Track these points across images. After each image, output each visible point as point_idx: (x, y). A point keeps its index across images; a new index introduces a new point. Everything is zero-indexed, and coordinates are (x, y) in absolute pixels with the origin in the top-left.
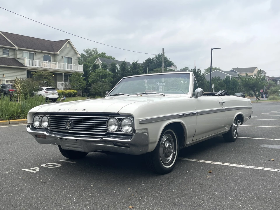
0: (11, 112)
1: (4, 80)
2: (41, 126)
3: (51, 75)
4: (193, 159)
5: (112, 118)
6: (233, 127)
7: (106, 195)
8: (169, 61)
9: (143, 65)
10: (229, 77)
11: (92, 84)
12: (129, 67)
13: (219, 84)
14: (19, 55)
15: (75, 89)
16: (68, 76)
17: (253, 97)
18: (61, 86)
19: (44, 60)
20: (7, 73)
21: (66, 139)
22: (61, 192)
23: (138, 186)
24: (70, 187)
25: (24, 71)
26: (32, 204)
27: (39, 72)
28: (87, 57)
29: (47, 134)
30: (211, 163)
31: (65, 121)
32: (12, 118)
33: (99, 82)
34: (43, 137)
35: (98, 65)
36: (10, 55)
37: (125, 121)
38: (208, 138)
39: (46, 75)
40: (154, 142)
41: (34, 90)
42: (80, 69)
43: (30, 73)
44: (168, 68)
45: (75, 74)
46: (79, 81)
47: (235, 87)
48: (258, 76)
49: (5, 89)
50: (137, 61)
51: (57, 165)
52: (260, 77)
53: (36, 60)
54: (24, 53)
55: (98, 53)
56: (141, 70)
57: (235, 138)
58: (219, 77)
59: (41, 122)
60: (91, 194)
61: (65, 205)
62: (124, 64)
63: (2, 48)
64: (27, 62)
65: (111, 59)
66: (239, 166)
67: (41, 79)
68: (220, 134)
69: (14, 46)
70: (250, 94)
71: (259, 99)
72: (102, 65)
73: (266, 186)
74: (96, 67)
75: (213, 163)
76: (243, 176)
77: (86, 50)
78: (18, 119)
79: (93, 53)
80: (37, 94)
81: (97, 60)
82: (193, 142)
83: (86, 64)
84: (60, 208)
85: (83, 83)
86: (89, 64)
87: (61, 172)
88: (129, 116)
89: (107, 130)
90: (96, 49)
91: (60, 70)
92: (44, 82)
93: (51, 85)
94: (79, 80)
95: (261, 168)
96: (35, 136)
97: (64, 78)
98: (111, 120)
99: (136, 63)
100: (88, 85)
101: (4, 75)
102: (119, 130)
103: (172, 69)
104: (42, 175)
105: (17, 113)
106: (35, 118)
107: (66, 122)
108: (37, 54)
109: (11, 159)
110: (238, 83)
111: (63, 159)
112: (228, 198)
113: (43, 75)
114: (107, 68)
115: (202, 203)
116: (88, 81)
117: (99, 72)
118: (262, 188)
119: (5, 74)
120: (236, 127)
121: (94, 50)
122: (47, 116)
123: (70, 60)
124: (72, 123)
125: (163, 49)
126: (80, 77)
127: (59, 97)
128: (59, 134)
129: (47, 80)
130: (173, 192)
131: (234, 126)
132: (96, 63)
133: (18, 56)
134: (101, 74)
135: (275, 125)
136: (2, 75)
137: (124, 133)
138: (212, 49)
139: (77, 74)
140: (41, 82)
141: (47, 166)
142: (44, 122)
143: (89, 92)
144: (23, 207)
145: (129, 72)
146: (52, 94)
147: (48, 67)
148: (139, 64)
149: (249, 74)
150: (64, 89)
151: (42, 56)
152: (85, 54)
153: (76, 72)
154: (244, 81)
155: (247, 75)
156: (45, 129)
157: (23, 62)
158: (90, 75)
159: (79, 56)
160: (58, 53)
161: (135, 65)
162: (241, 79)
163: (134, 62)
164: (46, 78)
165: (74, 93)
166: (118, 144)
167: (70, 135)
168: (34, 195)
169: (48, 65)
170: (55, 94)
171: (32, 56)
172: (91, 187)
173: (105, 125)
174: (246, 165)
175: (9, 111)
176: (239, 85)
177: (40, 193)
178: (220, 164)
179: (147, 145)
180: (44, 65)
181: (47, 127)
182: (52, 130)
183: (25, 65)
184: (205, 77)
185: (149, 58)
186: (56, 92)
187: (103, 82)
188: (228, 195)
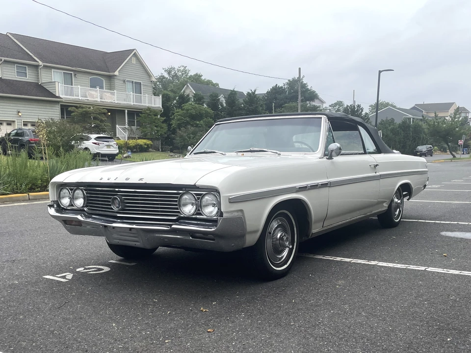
0: (31, 179)
1: (20, 121)
2: (72, 205)
3: (104, 114)
4: (324, 255)
5: (187, 193)
6: (393, 205)
7: (175, 314)
8: (310, 90)
9: (266, 98)
10: (409, 119)
11: (178, 130)
12: (241, 101)
13: (392, 130)
14: (45, 77)
15: (148, 139)
16: (135, 115)
17: (446, 152)
18: (122, 132)
19: (91, 87)
20: (25, 108)
21: (114, 228)
22: (104, 311)
23: (229, 299)
24: (120, 303)
25: (56, 106)
26: (53, 331)
27: (83, 108)
28: (170, 82)
29: (82, 219)
30: (350, 262)
31: (110, 198)
32: (34, 189)
33: (189, 127)
34: (77, 224)
35: (188, 95)
36: (29, 77)
37: (206, 197)
38: (349, 222)
39: (96, 113)
40: (256, 232)
41: (74, 139)
42: (157, 103)
43: (66, 109)
44: (308, 104)
45: (148, 112)
46: (154, 124)
47: (417, 137)
48: (455, 118)
49: (23, 138)
50: (255, 91)
51: (103, 269)
52: (457, 119)
53: (77, 85)
54: (55, 73)
55: (189, 75)
56: (261, 106)
57: (397, 221)
58: (392, 118)
59: (73, 199)
60: (152, 313)
61: (107, 330)
62: (232, 96)
63: (14, 63)
64: (61, 90)
65: (210, 85)
66: (391, 265)
67: (86, 119)
68: (373, 215)
69: (35, 61)
70: (442, 147)
71: (454, 156)
72: (195, 96)
73: (422, 295)
74: (184, 99)
75: (354, 261)
76: (392, 281)
77: (167, 68)
78: (45, 191)
79: (180, 73)
80: (80, 147)
81: (186, 88)
82: (324, 229)
83: (167, 95)
84: (98, 335)
85: (163, 128)
86: (171, 94)
87: (108, 280)
88: (213, 191)
89: (179, 212)
90: (185, 67)
91: (120, 104)
92: (93, 126)
93: (105, 132)
94: (154, 122)
95: (423, 268)
96: (63, 222)
97: (129, 118)
98: (185, 197)
99: (254, 93)
100: (170, 131)
101: (19, 112)
102: (198, 212)
103: (316, 104)
104: (76, 286)
105: (42, 181)
106: (61, 192)
107: (113, 199)
108: (78, 75)
109: (26, 260)
110: (423, 129)
111: (114, 259)
112: (360, 314)
113: (90, 114)
114: (204, 102)
115: (320, 323)
116: (170, 125)
117: (190, 108)
118: (415, 297)
119: (21, 111)
120: (399, 203)
121: (182, 68)
122: (81, 190)
123: (138, 87)
124: (122, 201)
125: (300, 69)
126: (156, 117)
127: (120, 152)
128: (102, 219)
129: (98, 122)
130: (280, 307)
131: (397, 203)
132: (184, 92)
133: (43, 79)
134: (193, 112)
135: (466, 199)
136: (16, 113)
137: (205, 217)
138: (380, 72)
139: (151, 111)
140: (88, 126)
141: (86, 271)
142: (77, 198)
143: (172, 144)
144: (39, 335)
145: (240, 109)
146: (106, 147)
147: (99, 100)
148: (258, 96)
149: (440, 115)
150: (129, 138)
151: (87, 79)
152: (166, 75)
153: (149, 109)
154: (432, 126)
155: (436, 116)
156: (80, 211)
157: (51, 88)
158: (173, 114)
159: (154, 80)
160: (116, 73)
161: (252, 97)
162: (427, 122)
163: (250, 92)
164: (95, 118)
165: (145, 145)
166: (197, 235)
167: (119, 221)
168: (58, 317)
169: (99, 95)
170: (111, 147)
171: (68, 80)
172: (154, 302)
173: (176, 205)
174: (403, 264)
175: (27, 177)
176: (424, 132)
177: (69, 313)
178: (364, 263)
179: (242, 236)
180: (92, 96)
181: (83, 207)
182: (90, 212)
183: (57, 95)
184: (369, 119)
185: (277, 85)
186: (113, 143)
187: (197, 126)
188: (361, 310)
